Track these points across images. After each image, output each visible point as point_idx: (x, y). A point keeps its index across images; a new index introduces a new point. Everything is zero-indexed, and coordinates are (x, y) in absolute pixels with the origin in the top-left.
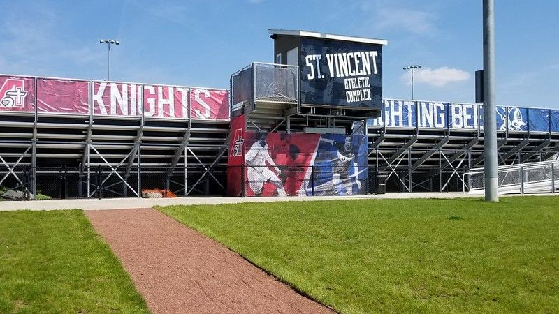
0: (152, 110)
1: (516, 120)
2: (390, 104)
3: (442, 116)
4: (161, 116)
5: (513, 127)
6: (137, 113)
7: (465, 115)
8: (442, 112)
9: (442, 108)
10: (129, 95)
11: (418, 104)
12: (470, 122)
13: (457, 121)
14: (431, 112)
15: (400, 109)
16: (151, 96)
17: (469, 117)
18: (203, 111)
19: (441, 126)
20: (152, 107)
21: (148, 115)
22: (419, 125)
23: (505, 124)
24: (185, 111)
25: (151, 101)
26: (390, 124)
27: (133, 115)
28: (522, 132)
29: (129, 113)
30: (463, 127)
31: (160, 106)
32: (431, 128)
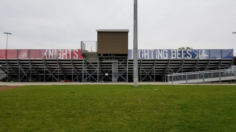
0: (60, 57)
1: (203, 54)
2: (144, 51)
3: (167, 54)
4: (63, 58)
5: (202, 57)
6: (56, 58)
7: (177, 53)
8: (167, 53)
9: (167, 51)
10: (54, 53)
11: (156, 50)
12: (180, 56)
13: (174, 56)
14: (162, 53)
15: (148, 52)
16: (60, 53)
17: (180, 54)
18: (76, 56)
19: (166, 58)
20: (60, 56)
21: (59, 58)
22: (156, 58)
23: (197, 56)
24: (70, 56)
25: (60, 54)
26: (144, 58)
27: (55, 59)
28: (206, 59)
29: (54, 58)
30: (176, 58)
31: (63, 55)
32: (162, 59)
